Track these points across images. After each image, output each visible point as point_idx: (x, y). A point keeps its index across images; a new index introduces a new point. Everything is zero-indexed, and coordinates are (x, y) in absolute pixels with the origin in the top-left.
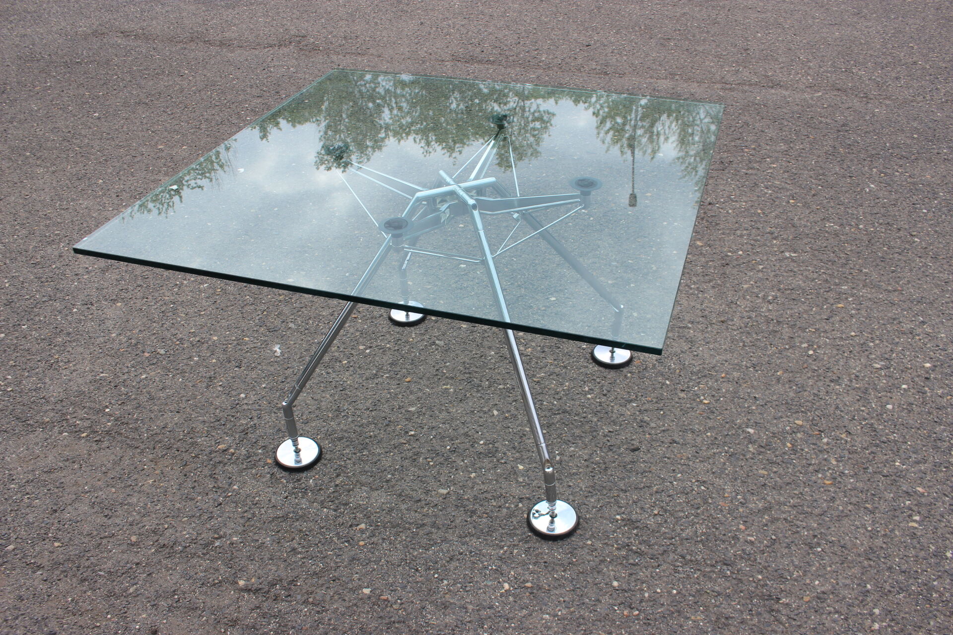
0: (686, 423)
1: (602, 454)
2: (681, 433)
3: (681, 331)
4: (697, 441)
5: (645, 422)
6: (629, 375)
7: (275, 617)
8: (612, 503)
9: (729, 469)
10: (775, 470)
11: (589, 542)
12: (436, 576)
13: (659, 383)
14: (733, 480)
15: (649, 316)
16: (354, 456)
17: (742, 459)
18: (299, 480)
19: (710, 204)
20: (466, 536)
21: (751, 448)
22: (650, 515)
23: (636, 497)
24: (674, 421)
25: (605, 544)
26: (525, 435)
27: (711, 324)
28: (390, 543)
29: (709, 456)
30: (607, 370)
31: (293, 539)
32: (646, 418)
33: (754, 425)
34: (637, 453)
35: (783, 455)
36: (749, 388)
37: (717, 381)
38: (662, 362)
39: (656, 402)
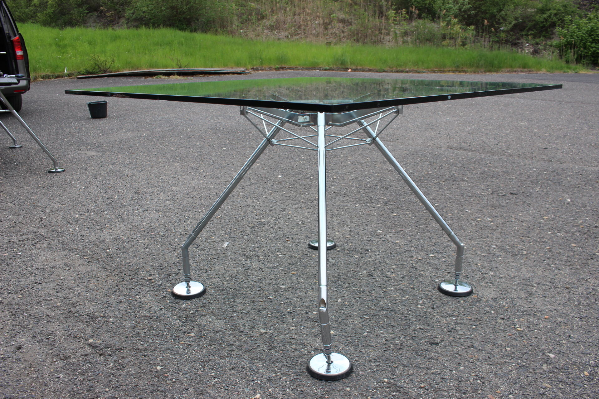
0: (491, 338)
1: (404, 340)
2: (482, 343)
3: (525, 287)
4: (494, 350)
5: (455, 330)
6: (462, 301)
7: (90, 363)
8: (388, 370)
9: (514, 374)
10: (561, 386)
11: (348, 389)
12: (213, 374)
13: (485, 311)
14: (512, 383)
15: (501, 276)
16: (222, 300)
17: (531, 372)
18: (177, 303)
19: (596, 227)
20: (257, 359)
21: (545, 367)
22: (416, 387)
23: (412, 372)
24: (481, 334)
25: (361, 394)
26: (350, 316)
27: (555, 288)
28: (201, 348)
29: (499, 363)
30: (446, 296)
31: (144, 329)
32: (458, 328)
33: (557, 352)
34: (434, 346)
35: (576, 379)
36: (567, 329)
37: (539, 319)
38: (496, 300)
39: (474, 321)
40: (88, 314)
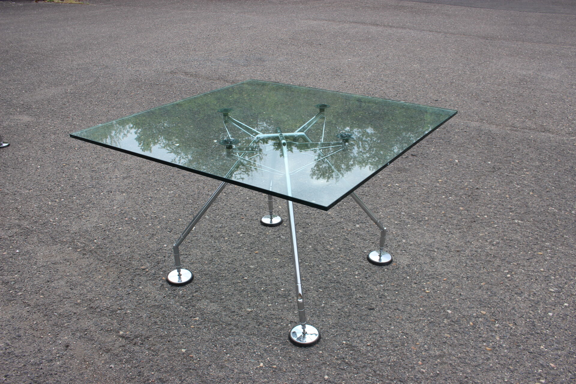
0: (409, 301)
1: (350, 308)
2: (404, 305)
3: (429, 252)
4: (412, 311)
5: (384, 296)
6: (386, 270)
7: (130, 352)
8: (344, 334)
9: (426, 329)
10: (456, 335)
11: (321, 352)
12: (225, 351)
13: (403, 277)
14: (425, 336)
15: (411, 243)
16: (209, 284)
17: (437, 326)
18: (175, 290)
19: (477, 189)
20: (251, 335)
21: (445, 321)
22: (365, 345)
23: (360, 334)
24: (402, 298)
25: (330, 355)
26: (309, 290)
27: (450, 251)
28: (208, 330)
29: (417, 321)
30: (374, 266)
31: (158, 317)
32: (386, 294)
33: (453, 309)
34: (372, 311)
35: (465, 329)
36: (459, 289)
37: (440, 281)
38: (410, 267)
39: (396, 287)
40: (108, 308)
